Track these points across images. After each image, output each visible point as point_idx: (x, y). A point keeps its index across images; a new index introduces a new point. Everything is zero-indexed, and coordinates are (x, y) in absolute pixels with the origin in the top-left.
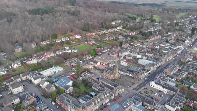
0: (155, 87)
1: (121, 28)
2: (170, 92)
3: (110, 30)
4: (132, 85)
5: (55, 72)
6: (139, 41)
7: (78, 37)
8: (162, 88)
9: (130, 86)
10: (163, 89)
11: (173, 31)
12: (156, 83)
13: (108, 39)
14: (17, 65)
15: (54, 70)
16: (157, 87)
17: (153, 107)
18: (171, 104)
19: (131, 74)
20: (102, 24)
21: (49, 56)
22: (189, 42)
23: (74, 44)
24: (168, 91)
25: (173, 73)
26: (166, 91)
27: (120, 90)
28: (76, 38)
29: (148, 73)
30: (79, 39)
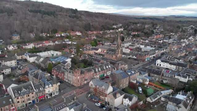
0: (161, 66)
1: (123, 30)
2: (179, 68)
3: (111, 31)
4: (136, 64)
5: (53, 54)
6: (141, 38)
7: (79, 34)
8: (170, 65)
9: (134, 65)
10: (171, 67)
11: (175, 33)
12: (162, 61)
13: (109, 36)
14: (13, 48)
15: (52, 53)
16: (164, 66)
17: (162, 78)
18: (181, 75)
19: (134, 56)
20: (103, 26)
21: (47, 44)
22: (193, 39)
23: (74, 39)
24: (176, 68)
25: (180, 56)
26: (174, 67)
27: (123, 65)
28: (76, 35)
29: (152, 56)
30: (79, 36)
